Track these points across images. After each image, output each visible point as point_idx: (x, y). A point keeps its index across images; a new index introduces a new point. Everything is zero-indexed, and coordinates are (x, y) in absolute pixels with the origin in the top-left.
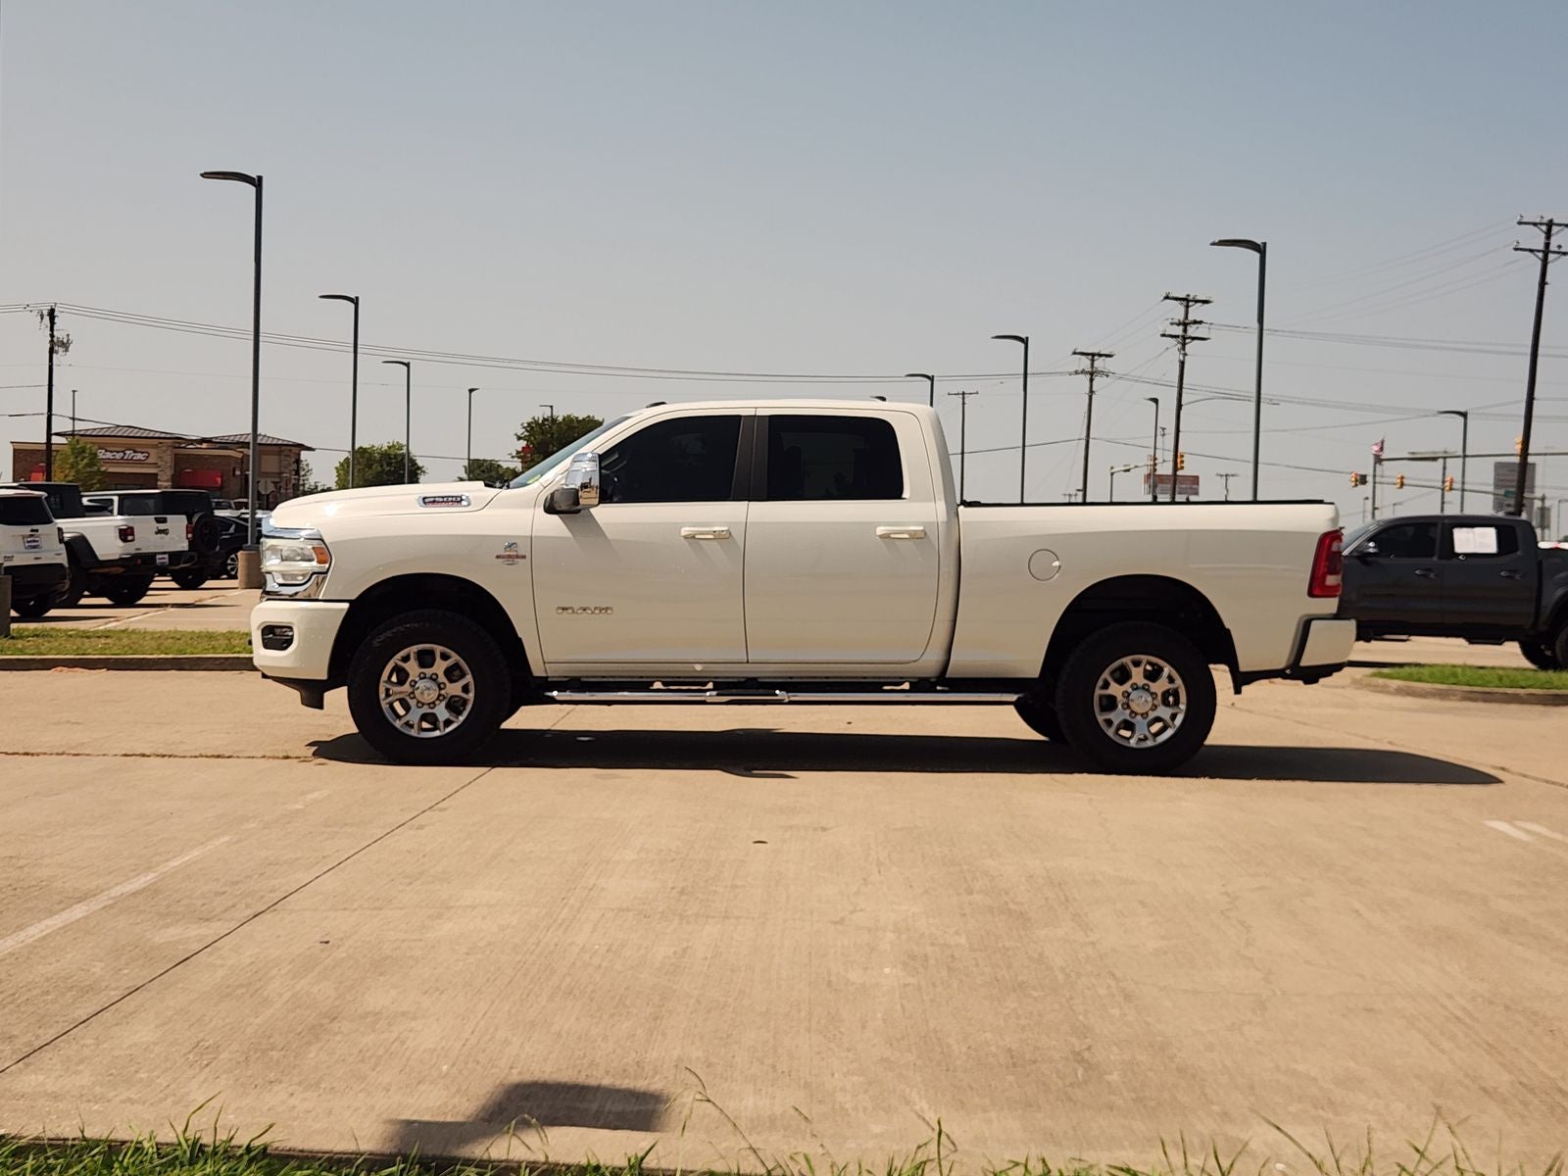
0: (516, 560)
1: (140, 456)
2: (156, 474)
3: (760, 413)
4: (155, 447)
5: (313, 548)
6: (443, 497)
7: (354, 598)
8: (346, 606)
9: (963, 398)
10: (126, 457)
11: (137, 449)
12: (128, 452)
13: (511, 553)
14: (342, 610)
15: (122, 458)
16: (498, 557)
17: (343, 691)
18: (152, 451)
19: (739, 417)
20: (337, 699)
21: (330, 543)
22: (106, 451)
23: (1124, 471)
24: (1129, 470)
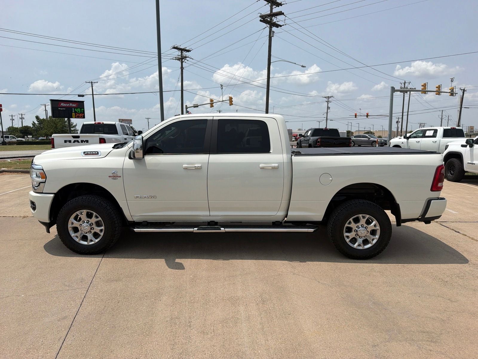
0: (117, 178)
3: (215, 118)
5: (40, 173)
6: (91, 152)
7: (55, 192)
8: (52, 195)
13: (115, 175)
14: (51, 197)
16: (109, 177)
17: (55, 226)
19: (207, 120)
20: (54, 229)
21: (46, 171)
23: (194, 107)
24: (197, 106)
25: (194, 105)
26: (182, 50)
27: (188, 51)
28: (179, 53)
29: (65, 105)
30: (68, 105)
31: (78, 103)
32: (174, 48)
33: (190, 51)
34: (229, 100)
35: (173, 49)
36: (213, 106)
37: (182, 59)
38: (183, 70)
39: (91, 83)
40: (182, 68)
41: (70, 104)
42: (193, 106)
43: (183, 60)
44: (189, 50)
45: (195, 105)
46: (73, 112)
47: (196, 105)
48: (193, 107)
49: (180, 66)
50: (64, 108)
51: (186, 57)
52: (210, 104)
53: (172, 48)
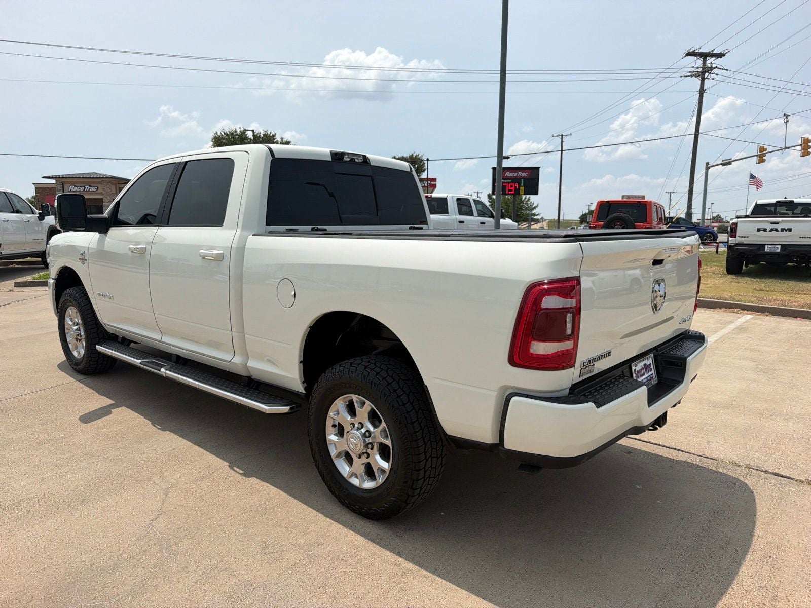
0: (84, 262)
1: (93, 189)
2: (102, 199)
4: (100, 183)
7: (54, 277)
8: (53, 281)
9: (562, 139)
10: (86, 190)
11: (92, 185)
12: (87, 187)
13: (83, 257)
15: (84, 190)
16: (80, 259)
18: (99, 186)
22: (75, 186)
23: (723, 165)
24: (729, 163)
25: (724, 160)
26: (704, 56)
27: (720, 56)
28: (699, 62)
29: (511, 175)
30: (515, 175)
31: (530, 171)
32: (690, 54)
33: (724, 55)
34: (801, 145)
35: (687, 57)
36: (764, 161)
37: (703, 74)
38: (704, 94)
39: (561, 137)
40: (702, 91)
41: (519, 173)
42: (721, 162)
43: (707, 74)
44: (722, 53)
45: (725, 162)
46: (522, 185)
47: (727, 160)
48: (721, 166)
49: (699, 87)
50: (509, 179)
51: (712, 69)
52: (757, 156)
53: (684, 55)
